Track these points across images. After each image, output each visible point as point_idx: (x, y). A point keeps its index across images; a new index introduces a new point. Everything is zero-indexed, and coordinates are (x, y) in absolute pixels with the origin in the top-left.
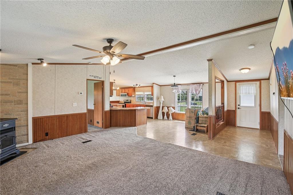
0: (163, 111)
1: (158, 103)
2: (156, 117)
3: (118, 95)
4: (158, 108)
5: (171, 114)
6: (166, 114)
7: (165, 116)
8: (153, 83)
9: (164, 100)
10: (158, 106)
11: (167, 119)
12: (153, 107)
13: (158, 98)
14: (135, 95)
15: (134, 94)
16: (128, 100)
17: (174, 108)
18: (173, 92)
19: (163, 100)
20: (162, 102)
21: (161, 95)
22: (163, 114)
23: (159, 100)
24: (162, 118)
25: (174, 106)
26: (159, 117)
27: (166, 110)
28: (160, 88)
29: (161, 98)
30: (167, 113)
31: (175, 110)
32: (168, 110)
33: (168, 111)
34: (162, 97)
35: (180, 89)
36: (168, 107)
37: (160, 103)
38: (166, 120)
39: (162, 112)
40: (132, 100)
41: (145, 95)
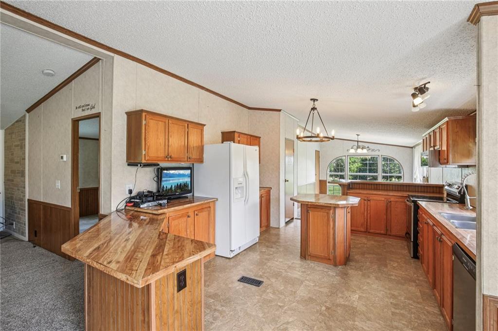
40: (471, 187)
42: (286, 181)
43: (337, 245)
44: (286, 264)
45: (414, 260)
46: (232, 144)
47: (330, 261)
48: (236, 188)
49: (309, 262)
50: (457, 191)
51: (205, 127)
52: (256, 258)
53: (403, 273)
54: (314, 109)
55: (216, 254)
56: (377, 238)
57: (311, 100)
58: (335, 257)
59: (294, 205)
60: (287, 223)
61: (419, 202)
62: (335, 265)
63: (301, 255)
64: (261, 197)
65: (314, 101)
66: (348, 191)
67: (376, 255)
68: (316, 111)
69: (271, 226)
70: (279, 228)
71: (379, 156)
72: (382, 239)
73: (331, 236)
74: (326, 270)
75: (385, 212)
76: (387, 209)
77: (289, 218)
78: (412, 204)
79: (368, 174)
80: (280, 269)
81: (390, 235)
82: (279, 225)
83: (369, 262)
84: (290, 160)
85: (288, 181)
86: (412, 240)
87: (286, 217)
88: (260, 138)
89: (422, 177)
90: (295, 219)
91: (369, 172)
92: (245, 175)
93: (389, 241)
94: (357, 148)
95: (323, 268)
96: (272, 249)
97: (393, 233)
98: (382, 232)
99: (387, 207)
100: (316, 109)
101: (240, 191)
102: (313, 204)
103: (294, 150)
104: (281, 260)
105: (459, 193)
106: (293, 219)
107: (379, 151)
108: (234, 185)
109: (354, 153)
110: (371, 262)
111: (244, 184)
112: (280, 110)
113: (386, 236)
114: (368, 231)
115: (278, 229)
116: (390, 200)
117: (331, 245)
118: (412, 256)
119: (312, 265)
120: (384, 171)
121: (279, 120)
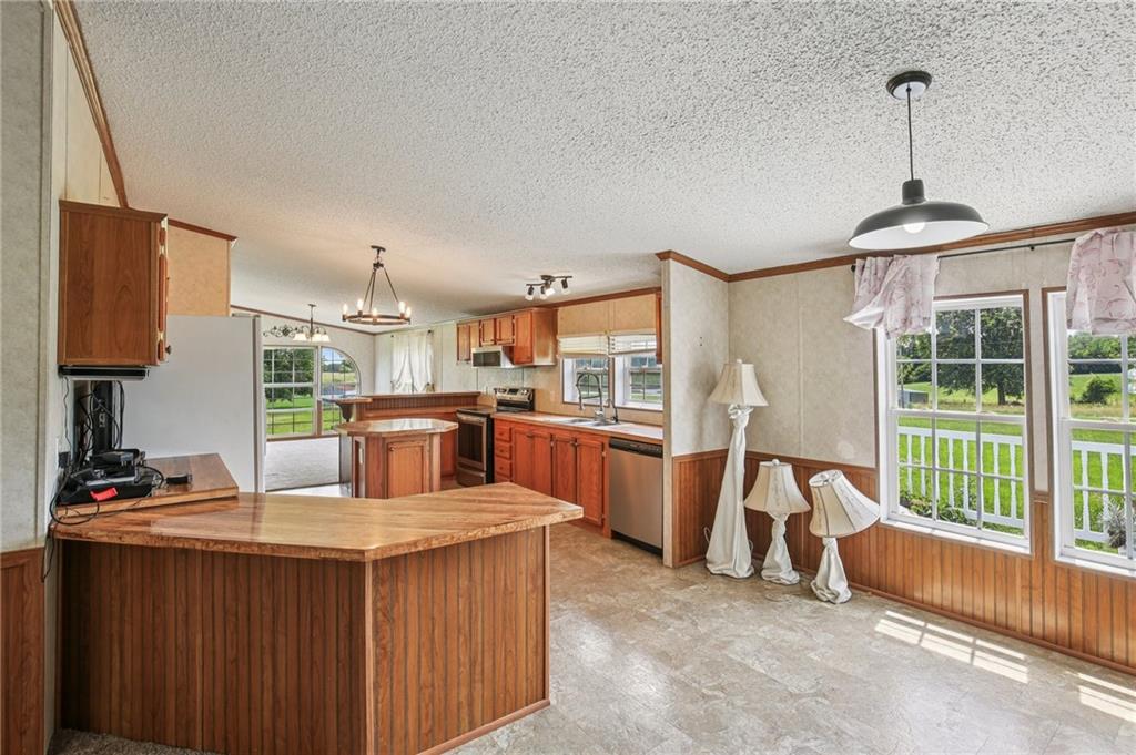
0: (755, 503)
1: (711, 422)
2: (695, 550)
3: (466, 357)
4: (706, 471)
5: (831, 545)
6: (779, 531)
7: (779, 553)
8: (664, 256)
9: (760, 402)
10: (712, 445)
11: (794, 577)
12: (660, 455)
13: (707, 383)
14: (555, 360)
15: (551, 352)
16: (514, 391)
17: (864, 479)
18: (854, 329)
19: (751, 396)
20: (743, 420)
21: (735, 352)
22: (758, 526)
23: (715, 397)
24: (743, 568)
25: (866, 462)
26: (716, 549)
27: (780, 493)
28: (731, 292)
29: (735, 384)
30: (797, 524)
31: (875, 499)
32: (807, 494)
33: (805, 507)
34: (747, 371)
35: (931, 291)
36: (804, 470)
37: (731, 427)
38: (780, 586)
39: (749, 513)
40: (542, 390)
41: (616, 359)
50: (524, 396)
54: (377, 265)
57: (373, 247)
65: (379, 251)
71: (317, 347)
78: (484, 419)
86: (485, 470)
94: (312, 333)
100: (382, 265)
105: (528, 398)
112: (230, 238)
121: (229, 261)
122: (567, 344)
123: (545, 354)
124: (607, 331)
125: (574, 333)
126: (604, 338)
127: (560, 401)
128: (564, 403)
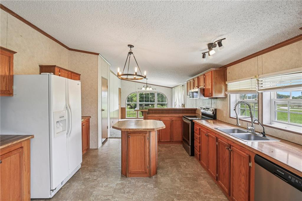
14: (226, 95)
15: (223, 90)
16: (208, 109)
40: (220, 110)
41: (264, 93)
42: (102, 111)
43: (152, 160)
44: (111, 187)
45: (192, 157)
46: (52, 76)
47: (146, 174)
48: (57, 122)
49: (129, 179)
50: (212, 112)
51: (14, 55)
52: (81, 188)
53: (192, 170)
54: (130, 53)
55: (31, 198)
56: (166, 145)
57: (129, 45)
58: (150, 171)
59: (108, 128)
60: (103, 143)
61: (194, 120)
62: (150, 176)
63: (122, 174)
64: (82, 125)
65: (131, 47)
66: (148, 116)
67: (171, 159)
68: (132, 55)
69: (90, 148)
70: (97, 149)
71: (155, 92)
72: (168, 145)
73: (147, 154)
74: (145, 184)
75: (170, 127)
76: (171, 126)
77: (105, 138)
78: (190, 122)
79: (149, 103)
80: (106, 196)
81: (172, 142)
82: (98, 147)
83: (170, 167)
84: (105, 94)
85: (104, 110)
86: (190, 145)
87: (102, 138)
88: (80, 75)
89: (181, 104)
90: (109, 138)
91: (145, 102)
92: (68, 107)
93: (173, 146)
94: (147, 87)
95: (142, 182)
96: (95, 173)
97: (175, 140)
98: (168, 140)
99: (171, 124)
100: (132, 53)
101: (62, 125)
102: (134, 130)
103: (107, 86)
104: (106, 184)
105: (213, 113)
106: (107, 138)
107: (156, 89)
108: (54, 118)
109: (144, 90)
110: (171, 166)
111: (66, 117)
112: (98, 54)
113: (170, 143)
114: (160, 141)
115: (97, 151)
116: (172, 120)
117: (147, 161)
118: (190, 155)
119: (133, 181)
120: (159, 101)
121: (98, 62)
122: (232, 86)
123: (220, 92)
124: (256, 75)
125: (236, 79)
126: (255, 80)
127: (228, 116)
128: (230, 117)
